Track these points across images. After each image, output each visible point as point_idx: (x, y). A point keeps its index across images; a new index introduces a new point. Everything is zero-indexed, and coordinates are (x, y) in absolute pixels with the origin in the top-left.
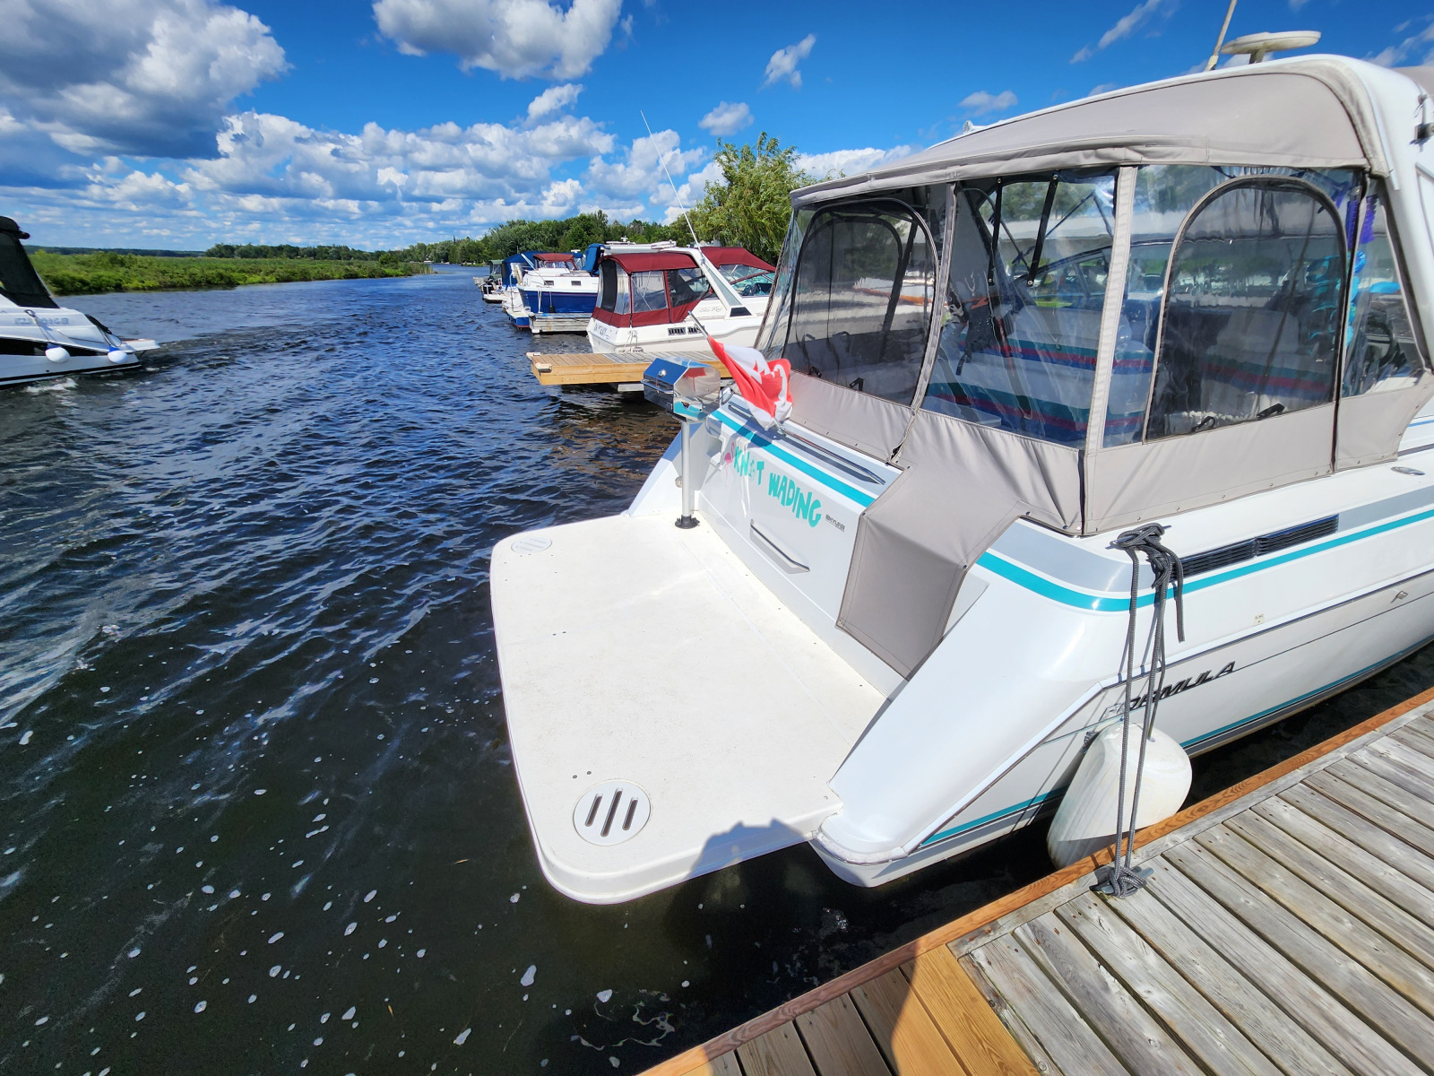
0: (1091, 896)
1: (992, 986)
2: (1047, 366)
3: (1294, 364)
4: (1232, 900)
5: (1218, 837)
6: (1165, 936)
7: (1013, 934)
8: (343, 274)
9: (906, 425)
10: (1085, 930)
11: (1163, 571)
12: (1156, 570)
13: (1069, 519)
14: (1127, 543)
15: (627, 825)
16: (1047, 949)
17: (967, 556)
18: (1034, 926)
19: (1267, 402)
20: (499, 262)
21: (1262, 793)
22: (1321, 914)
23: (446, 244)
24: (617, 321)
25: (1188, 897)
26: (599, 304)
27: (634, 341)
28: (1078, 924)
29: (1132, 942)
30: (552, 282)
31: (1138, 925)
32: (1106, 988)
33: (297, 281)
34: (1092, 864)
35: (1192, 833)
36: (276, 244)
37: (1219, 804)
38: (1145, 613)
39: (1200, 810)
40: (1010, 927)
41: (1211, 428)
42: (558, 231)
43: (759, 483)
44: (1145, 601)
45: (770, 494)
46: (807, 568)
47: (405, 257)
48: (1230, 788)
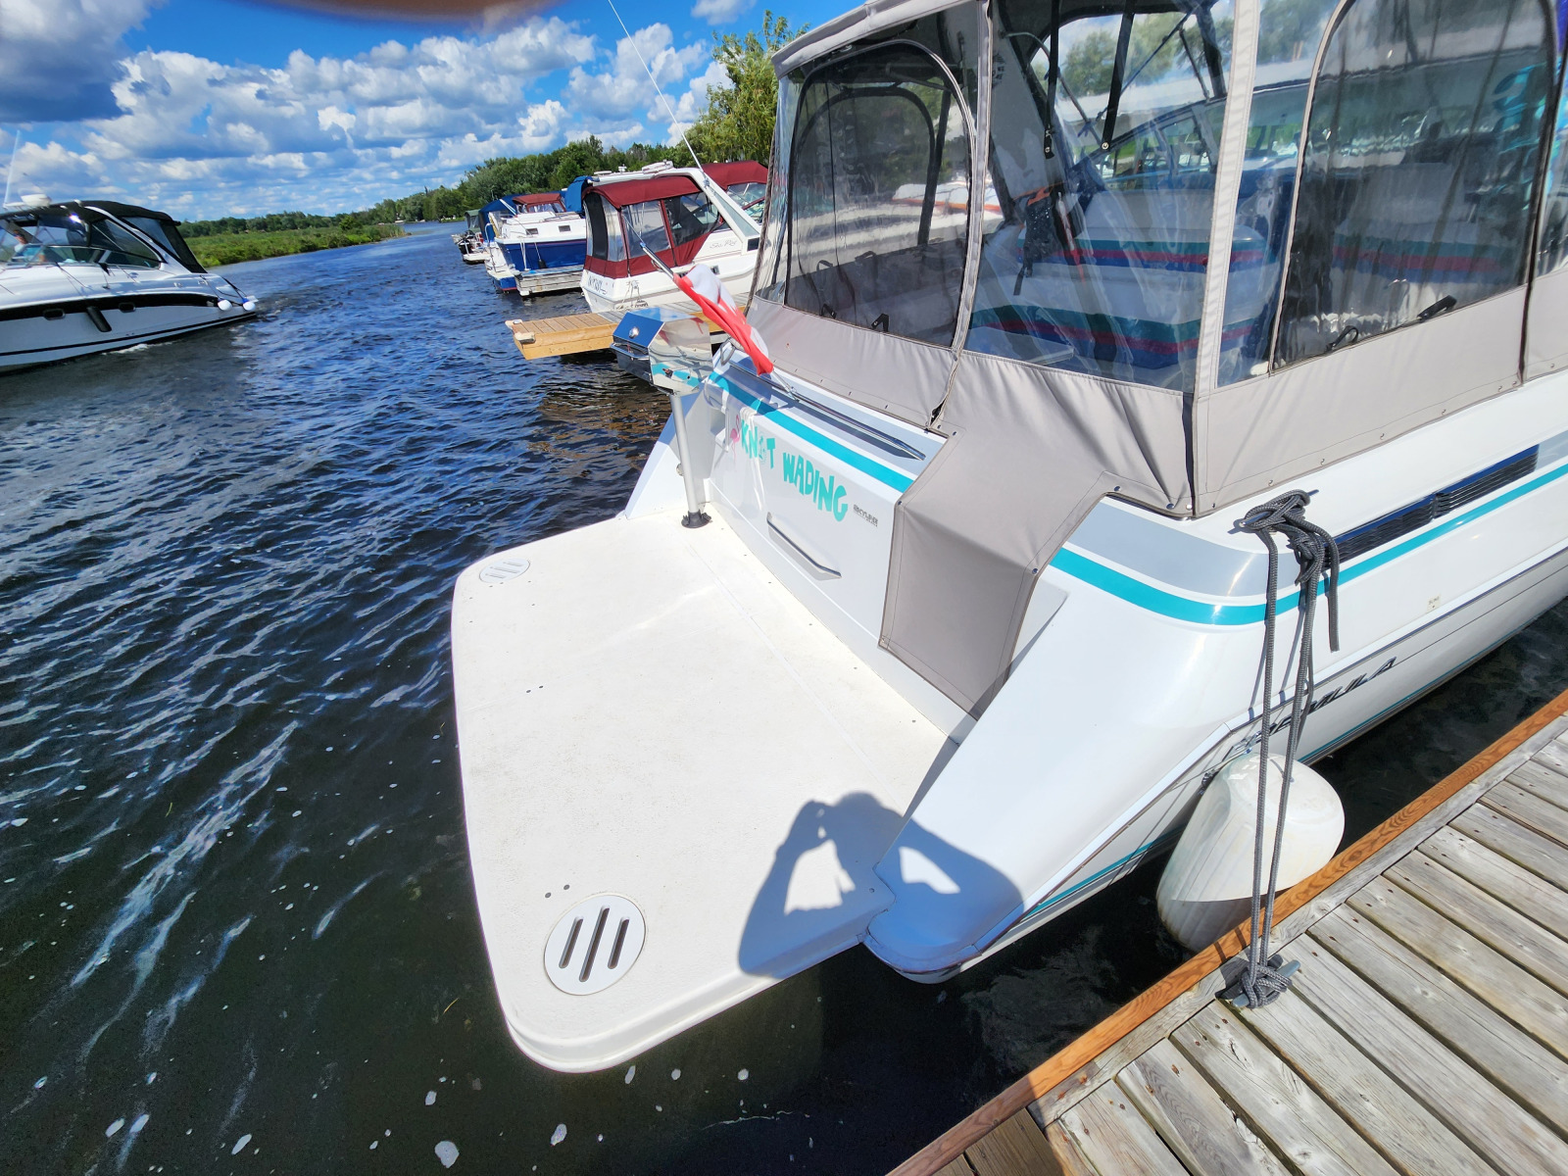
0: (1217, 1008)
1: (1092, 1169)
2: (1136, 272)
3: (1471, 237)
4: (1405, 993)
5: (1378, 897)
6: (1320, 1060)
7: (1116, 1080)
8: (299, 246)
9: (947, 374)
10: (1214, 1062)
11: (1311, 561)
12: (1301, 559)
13: (1174, 494)
14: (1259, 523)
15: (614, 961)
16: (1164, 1100)
17: (1037, 555)
18: (1145, 1065)
19: (1430, 297)
20: (474, 212)
21: (1430, 824)
22: (1523, 1001)
23: (418, 197)
24: (612, 271)
25: (1347, 995)
26: (590, 252)
27: (635, 293)
28: (1203, 1055)
29: (1277, 1075)
30: (536, 230)
31: (1284, 1048)
32: (1247, 1155)
33: (245, 260)
34: (1217, 958)
35: (1344, 895)
36: (217, 218)
37: (1377, 846)
38: (1287, 621)
39: (1352, 858)
40: (1112, 1069)
41: (1354, 341)
42: (546, 168)
43: (772, 466)
44: (1287, 604)
45: (785, 480)
46: (838, 574)
47: (372, 219)
48: (1388, 821)
